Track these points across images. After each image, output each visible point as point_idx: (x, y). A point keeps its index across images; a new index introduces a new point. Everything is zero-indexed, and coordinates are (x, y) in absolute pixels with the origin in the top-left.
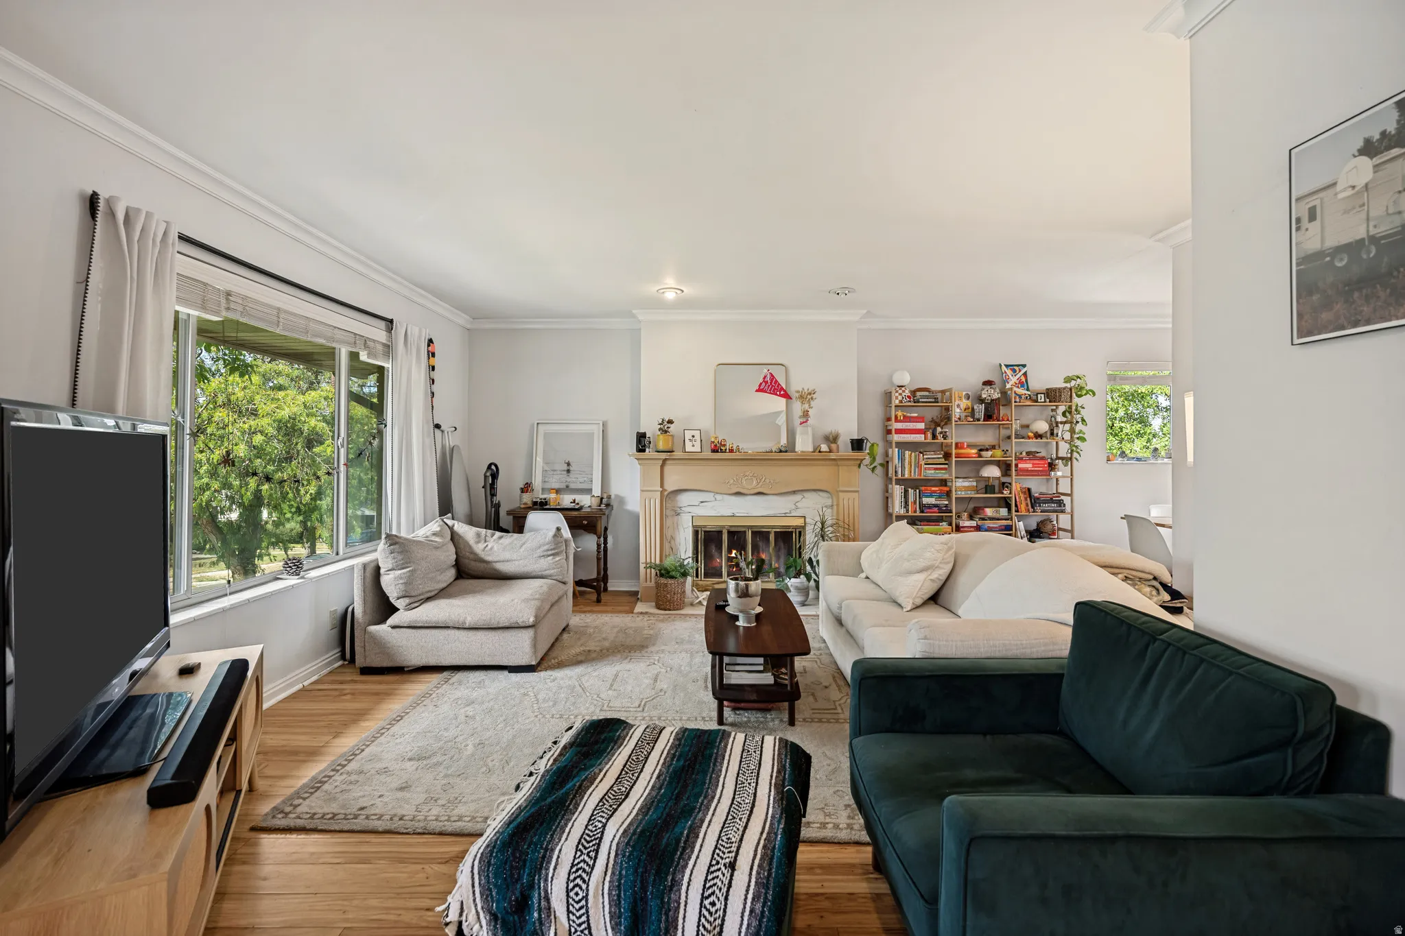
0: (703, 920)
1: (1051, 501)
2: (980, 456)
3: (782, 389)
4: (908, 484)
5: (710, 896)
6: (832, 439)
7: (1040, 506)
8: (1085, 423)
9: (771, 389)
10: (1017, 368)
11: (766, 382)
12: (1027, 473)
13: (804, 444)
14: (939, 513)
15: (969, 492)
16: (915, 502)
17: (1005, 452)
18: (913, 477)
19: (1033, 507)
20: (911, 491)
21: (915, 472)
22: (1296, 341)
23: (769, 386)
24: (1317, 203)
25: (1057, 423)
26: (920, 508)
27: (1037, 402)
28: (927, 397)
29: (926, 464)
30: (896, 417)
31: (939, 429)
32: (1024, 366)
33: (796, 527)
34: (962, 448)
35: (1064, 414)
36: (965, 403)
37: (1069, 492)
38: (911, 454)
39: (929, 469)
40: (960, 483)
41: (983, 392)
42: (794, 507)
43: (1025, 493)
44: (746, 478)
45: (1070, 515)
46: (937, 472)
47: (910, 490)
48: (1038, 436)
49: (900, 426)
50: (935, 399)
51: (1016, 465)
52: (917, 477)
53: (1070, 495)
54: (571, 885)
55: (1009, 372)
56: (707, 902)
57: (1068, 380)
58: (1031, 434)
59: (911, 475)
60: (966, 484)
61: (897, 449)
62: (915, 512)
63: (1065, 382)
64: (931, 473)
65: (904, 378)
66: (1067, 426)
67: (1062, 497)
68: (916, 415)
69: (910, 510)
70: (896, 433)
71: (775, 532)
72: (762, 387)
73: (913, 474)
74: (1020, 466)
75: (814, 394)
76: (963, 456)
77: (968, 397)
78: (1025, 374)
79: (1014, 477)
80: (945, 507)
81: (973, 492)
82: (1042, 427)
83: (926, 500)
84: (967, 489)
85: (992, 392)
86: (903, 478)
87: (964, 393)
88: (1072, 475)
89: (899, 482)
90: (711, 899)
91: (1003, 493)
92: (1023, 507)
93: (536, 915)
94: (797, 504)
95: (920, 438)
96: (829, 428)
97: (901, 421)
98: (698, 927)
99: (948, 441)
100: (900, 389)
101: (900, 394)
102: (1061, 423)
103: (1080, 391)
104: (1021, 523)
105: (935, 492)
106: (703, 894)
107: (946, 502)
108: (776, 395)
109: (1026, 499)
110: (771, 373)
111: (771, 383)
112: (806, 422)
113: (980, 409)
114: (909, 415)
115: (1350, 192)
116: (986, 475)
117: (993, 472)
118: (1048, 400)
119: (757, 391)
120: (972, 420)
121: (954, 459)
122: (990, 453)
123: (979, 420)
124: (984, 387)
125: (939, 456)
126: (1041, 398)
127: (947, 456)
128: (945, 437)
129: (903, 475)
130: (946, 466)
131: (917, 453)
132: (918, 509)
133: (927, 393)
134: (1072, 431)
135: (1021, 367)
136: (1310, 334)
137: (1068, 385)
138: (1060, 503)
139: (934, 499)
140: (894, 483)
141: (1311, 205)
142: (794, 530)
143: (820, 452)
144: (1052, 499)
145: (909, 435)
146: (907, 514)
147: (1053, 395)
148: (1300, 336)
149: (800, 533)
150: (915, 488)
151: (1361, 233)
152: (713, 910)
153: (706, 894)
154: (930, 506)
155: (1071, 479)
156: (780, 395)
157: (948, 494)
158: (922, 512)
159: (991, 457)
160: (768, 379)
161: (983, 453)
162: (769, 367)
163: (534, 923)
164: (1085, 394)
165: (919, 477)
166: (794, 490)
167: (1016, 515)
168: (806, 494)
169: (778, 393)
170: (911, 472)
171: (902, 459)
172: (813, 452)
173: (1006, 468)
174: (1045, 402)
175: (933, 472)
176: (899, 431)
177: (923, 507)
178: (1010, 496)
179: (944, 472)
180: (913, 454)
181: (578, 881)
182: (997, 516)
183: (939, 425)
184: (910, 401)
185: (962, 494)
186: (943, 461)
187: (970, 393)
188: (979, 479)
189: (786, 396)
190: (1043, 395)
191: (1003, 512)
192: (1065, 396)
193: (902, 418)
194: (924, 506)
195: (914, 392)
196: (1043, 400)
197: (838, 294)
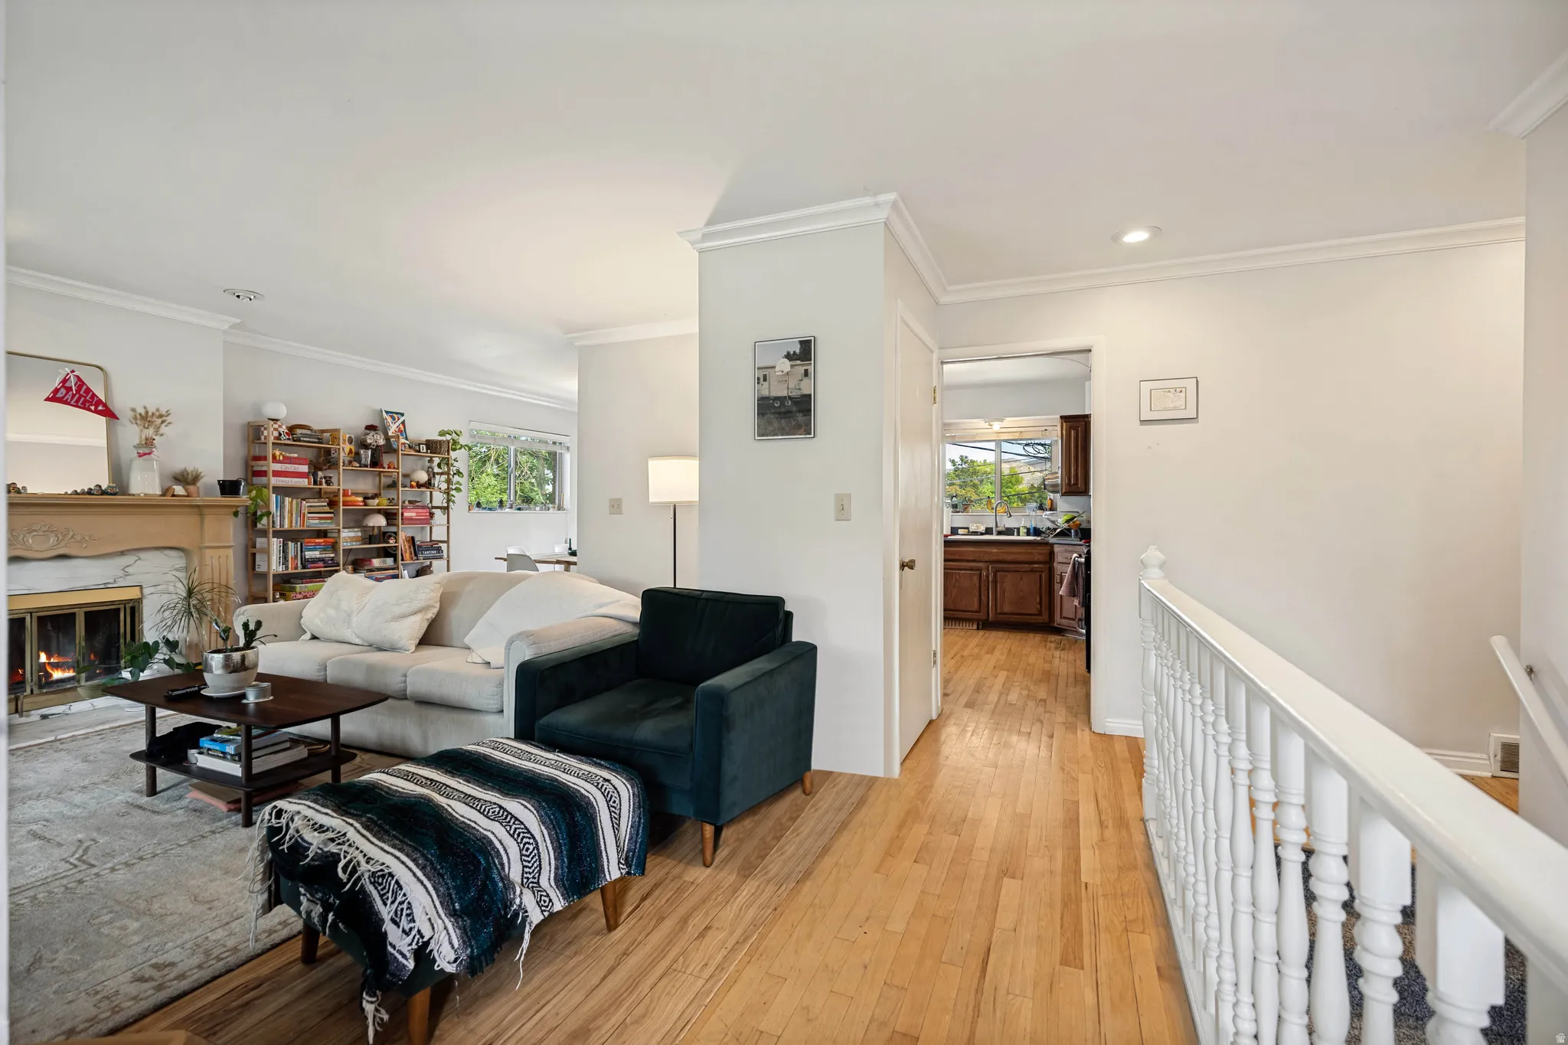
0: (613, 814)
1: (431, 548)
2: (366, 505)
3: (100, 402)
4: (287, 536)
5: (611, 798)
6: (186, 479)
7: (422, 554)
8: (461, 475)
9: (79, 399)
10: (395, 416)
11: (69, 389)
12: (411, 521)
13: (144, 483)
14: (325, 567)
15: (354, 543)
16: (296, 557)
17: (391, 500)
18: (294, 528)
19: (416, 555)
20: (291, 545)
21: (297, 523)
22: (757, 438)
23: (74, 396)
24: (767, 373)
25: (434, 474)
26: (302, 563)
27: (419, 452)
28: (310, 436)
29: (309, 513)
30: (274, 457)
31: (320, 474)
32: (402, 415)
33: (125, 602)
34: (348, 495)
35: (439, 466)
36: (348, 447)
37: (446, 539)
38: (292, 501)
39: (313, 518)
40: (345, 534)
41: (368, 437)
42: (121, 573)
43: (408, 541)
44: (33, 534)
45: (446, 561)
46: (322, 521)
47: (290, 543)
48: (419, 485)
49: (278, 467)
50: (319, 439)
51: (402, 514)
52: (299, 528)
53: (447, 542)
54: (522, 846)
55: (389, 420)
56: (611, 803)
57: (442, 433)
58: (414, 484)
59: (291, 526)
60: (352, 534)
61: (275, 495)
62: (296, 568)
63: (440, 435)
64: (314, 523)
65: (280, 411)
66: (444, 477)
67: (440, 545)
68: (296, 455)
69: (290, 566)
70: (273, 476)
71: (86, 613)
72: (59, 395)
73: (294, 524)
74: (406, 514)
75: (167, 416)
76: (350, 504)
77: (350, 441)
78: (403, 423)
79: (400, 526)
80: (332, 560)
81: (358, 543)
82: (423, 477)
83: (308, 554)
84: (353, 539)
85: (379, 438)
86: (282, 529)
87: (348, 436)
88: (448, 523)
89: (276, 534)
90: (612, 800)
91: (388, 543)
92: (407, 556)
93: (500, 884)
94: (126, 570)
95: (303, 483)
96: (182, 463)
97: (279, 462)
98: (612, 820)
99: (334, 487)
100: (275, 423)
101: (275, 429)
102: (438, 474)
103: (455, 445)
104: (406, 572)
105: (319, 544)
106: (606, 800)
107: (333, 555)
108: (90, 410)
109: (410, 548)
110: (78, 377)
111: (77, 391)
112: (149, 454)
113: (367, 455)
114: (288, 455)
115: (781, 373)
116: (371, 525)
117: (380, 521)
118: (429, 451)
119: (48, 399)
120: (358, 465)
121: (342, 507)
122: (376, 501)
123: (366, 466)
124: (368, 431)
125: (324, 504)
126: (423, 448)
127: (333, 504)
128: (328, 483)
129: (282, 525)
130: (332, 515)
131: (299, 500)
132: (299, 565)
133: (309, 432)
134: (449, 481)
135: (399, 415)
136: (763, 435)
137: (444, 438)
138: (439, 550)
139: (317, 553)
140: (271, 535)
141: (764, 373)
142: (122, 606)
143: (173, 496)
144: (432, 546)
145: (290, 479)
146: (286, 572)
147: (432, 446)
148: (759, 436)
149: (133, 609)
150: (294, 540)
151: (784, 393)
152: (615, 805)
153: (608, 799)
154: (314, 561)
155: (448, 527)
156: (96, 412)
157: (334, 547)
158: (304, 567)
159: (378, 505)
160: (72, 382)
161: (370, 501)
162: (74, 367)
163: (501, 891)
164: (460, 449)
165: (302, 528)
166: (123, 549)
167: (402, 564)
168: (142, 555)
169: (93, 408)
170: (292, 522)
171: (281, 506)
172: (161, 496)
173: (390, 516)
174: (427, 453)
175: (317, 521)
176: (276, 474)
177: (305, 563)
178: (396, 545)
179: (329, 521)
180: (294, 502)
181: (525, 840)
182: (385, 566)
183: (321, 470)
184: (289, 439)
185: (349, 546)
186: (327, 509)
187: (353, 437)
188: (364, 528)
189: (108, 413)
190: (424, 446)
191: (390, 561)
192: (444, 448)
193: (281, 458)
194: (307, 560)
195: (292, 429)
196: (425, 451)
197: (238, 296)
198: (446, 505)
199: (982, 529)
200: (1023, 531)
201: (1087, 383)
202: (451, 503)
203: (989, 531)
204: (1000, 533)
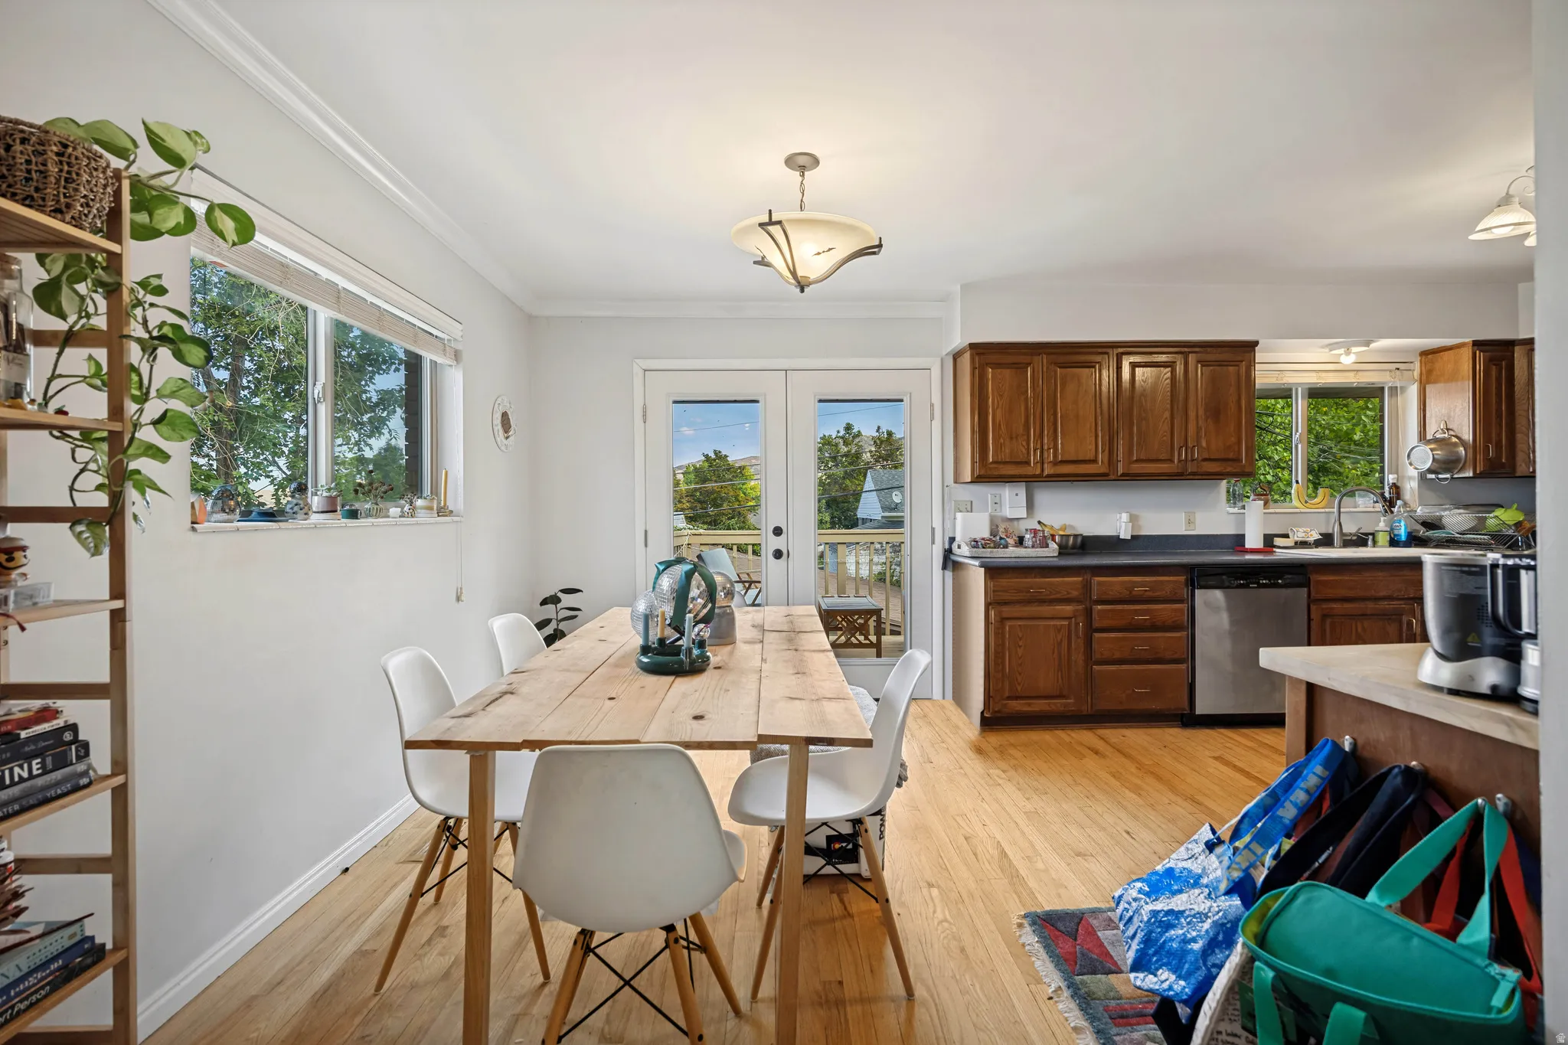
37: (103, 676)
155: (118, 618)
198: (102, 500)
199: (1315, 536)
200: (1383, 539)
201: (1521, 286)
202: (132, 494)
203: (1326, 540)
204: (1347, 544)
